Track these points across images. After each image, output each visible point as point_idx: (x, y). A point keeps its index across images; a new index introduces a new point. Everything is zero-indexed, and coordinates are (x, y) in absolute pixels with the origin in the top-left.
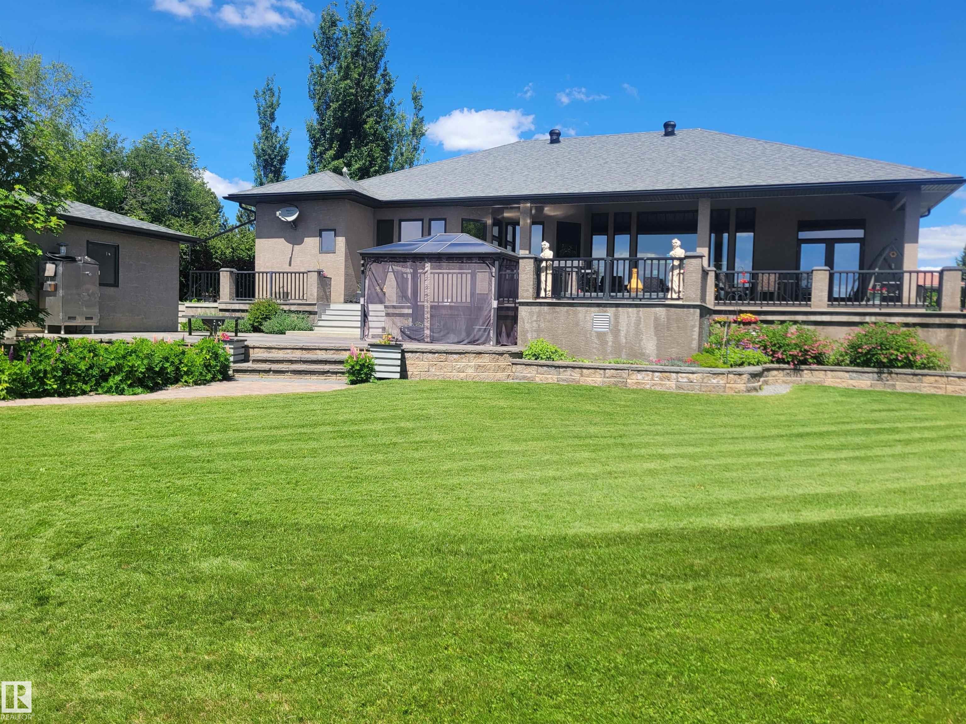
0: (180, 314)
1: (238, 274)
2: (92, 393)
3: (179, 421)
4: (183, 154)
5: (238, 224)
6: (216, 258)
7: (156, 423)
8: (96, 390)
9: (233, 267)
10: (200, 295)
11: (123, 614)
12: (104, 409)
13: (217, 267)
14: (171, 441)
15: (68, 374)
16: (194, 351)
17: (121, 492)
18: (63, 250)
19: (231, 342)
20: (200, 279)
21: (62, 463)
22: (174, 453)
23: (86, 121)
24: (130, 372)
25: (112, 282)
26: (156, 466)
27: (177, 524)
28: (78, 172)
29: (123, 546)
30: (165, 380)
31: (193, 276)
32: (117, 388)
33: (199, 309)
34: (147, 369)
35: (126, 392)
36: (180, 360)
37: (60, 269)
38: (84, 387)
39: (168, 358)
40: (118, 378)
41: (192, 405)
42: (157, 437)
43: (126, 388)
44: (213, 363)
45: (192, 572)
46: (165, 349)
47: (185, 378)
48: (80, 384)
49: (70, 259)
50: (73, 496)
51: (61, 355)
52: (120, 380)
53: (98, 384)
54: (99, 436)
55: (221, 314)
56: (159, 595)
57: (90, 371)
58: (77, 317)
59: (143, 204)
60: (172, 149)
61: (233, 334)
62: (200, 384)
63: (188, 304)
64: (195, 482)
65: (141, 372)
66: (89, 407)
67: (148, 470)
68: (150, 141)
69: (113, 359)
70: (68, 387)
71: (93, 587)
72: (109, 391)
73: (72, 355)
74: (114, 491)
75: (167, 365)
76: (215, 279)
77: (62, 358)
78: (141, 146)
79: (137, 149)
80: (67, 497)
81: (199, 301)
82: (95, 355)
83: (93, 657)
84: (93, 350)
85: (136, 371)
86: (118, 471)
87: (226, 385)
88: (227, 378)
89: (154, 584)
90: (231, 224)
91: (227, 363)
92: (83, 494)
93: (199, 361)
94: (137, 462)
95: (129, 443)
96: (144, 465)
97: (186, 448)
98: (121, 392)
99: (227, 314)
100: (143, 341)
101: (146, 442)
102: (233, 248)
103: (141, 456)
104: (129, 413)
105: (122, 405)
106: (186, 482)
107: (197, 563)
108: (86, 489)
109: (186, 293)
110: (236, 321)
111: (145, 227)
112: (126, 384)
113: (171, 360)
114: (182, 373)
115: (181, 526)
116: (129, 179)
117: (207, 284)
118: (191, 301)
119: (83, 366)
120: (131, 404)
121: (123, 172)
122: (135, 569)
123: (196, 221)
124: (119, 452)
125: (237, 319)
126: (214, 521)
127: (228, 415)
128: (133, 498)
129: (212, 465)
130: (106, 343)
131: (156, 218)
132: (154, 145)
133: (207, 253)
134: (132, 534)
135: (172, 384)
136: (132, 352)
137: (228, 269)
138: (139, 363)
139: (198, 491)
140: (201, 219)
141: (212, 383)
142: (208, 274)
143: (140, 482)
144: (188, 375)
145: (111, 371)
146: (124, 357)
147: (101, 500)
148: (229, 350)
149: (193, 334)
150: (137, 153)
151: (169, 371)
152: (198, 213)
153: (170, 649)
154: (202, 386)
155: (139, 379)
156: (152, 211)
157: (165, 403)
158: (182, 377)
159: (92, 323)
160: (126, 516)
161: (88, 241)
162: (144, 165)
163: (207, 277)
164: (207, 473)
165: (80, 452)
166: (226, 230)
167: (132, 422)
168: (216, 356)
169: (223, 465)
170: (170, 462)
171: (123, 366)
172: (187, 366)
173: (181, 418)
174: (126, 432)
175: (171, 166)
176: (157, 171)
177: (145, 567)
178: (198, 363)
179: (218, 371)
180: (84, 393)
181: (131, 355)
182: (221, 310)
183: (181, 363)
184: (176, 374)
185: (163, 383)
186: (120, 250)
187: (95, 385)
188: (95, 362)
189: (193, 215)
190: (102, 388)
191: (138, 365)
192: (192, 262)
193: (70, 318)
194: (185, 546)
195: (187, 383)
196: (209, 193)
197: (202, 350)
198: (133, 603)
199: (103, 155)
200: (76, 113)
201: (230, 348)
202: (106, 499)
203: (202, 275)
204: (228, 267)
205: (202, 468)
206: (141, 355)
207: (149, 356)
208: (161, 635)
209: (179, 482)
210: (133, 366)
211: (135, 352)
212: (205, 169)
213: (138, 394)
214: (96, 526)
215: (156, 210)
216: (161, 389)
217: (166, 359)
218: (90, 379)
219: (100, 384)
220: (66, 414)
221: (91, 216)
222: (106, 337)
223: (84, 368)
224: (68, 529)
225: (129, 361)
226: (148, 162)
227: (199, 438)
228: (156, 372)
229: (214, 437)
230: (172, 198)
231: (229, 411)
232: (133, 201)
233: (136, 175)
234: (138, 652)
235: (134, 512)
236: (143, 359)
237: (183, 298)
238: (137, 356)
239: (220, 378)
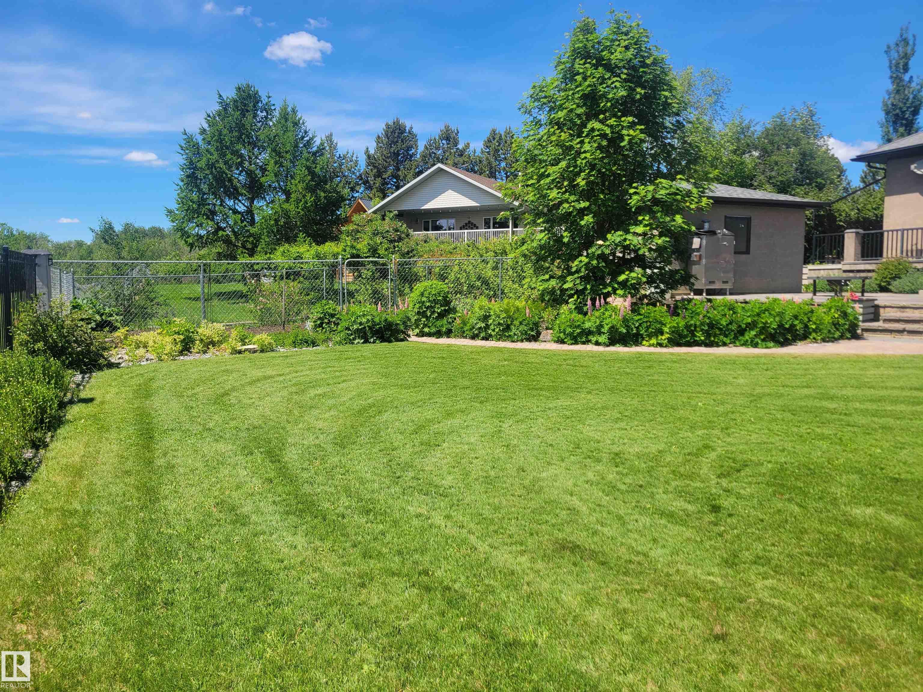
0: (804, 277)
1: (864, 234)
2: (731, 345)
3: (811, 374)
4: (809, 125)
5: (862, 185)
6: (840, 221)
7: (790, 374)
8: (734, 342)
9: (857, 228)
10: (824, 258)
11: (784, 537)
12: (743, 359)
13: (841, 230)
14: (806, 391)
15: (712, 328)
16: (822, 310)
17: (766, 431)
18: (706, 226)
19: (860, 301)
20: (824, 243)
21: (714, 400)
22: (810, 403)
23: (725, 114)
24: (763, 328)
25: (744, 250)
26: (794, 412)
27: (823, 468)
28: (717, 159)
29: (775, 477)
30: (794, 336)
31: (817, 240)
32: (752, 341)
33: (822, 271)
34: (778, 325)
35: (760, 346)
36: (809, 318)
37: (704, 242)
38: (725, 339)
39: (797, 316)
40: (753, 333)
41: (823, 361)
42: (792, 387)
43: (759, 342)
44: (842, 321)
45: (845, 515)
46: (794, 308)
47: (814, 335)
48: (721, 337)
49: (712, 233)
50: (727, 429)
51: (708, 312)
52: (755, 335)
53: (736, 338)
54: (741, 381)
55: (845, 275)
56: (815, 528)
57: (730, 327)
58: (716, 281)
59: (771, 178)
60: (798, 122)
61: (860, 294)
62: (828, 342)
63: (810, 266)
64: (835, 432)
65: (774, 329)
66: (729, 356)
67: (788, 416)
68: (778, 120)
69: (749, 316)
70: (713, 339)
71: (754, 507)
72: (745, 344)
73: (715, 312)
74: (760, 430)
75: (796, 322)
76: (839, 242)
77: (708, 315)
78: (769, 126)
79: (767, 130)
80: (722, 429)
81: (821, 263)
82: (734, 313)
83: (763, 567)
84: (732, 308)
85: (768, 327)
86: (761, 413)
87: (854, 343)
88: (856, 337)
89: (809, 518)
90: (854, 187)
91: (855, 322)
92: (735, 428)
93: (827, 319)
94: (777, 408)
95: (767, 390)
96: (784, 411)
97: (821, 399)
98: (756, 345)
99: (851, 275)
100: (775, 300)
101: (782, 390)
102: (858, 209)
103: (779, 402)
104: (764, 364)
105: (758, 357)
106: (826, 431)
107: (849, 509)
108: (736, 424)
109: (809, 257)
110: (863, 281)
111: (774, 199)
112: (760, 338)
113: (800, 318)
114: (811, 330)
115: (827, 471)
116: (759, 158)
117: (831, 246)
118: (813, 264)
119: (724, 322)
120: (765, 356)
121: (754, 153)
122: (790, 500)
123: (820, 187)
124: (760, 397)
125: (864, 279)
126: (859, 472)
127: (862, 372)
128: (777, 438)
129: (850, 419)
130: (741, 303)
131: (783, 189)
132: (782, 123)
133: (831, 217)
134: (782, 469)
135: (800, 340)
136: (766, 310)
137: (854, 230)
138: (772, 320)
139: (839, 441)
140: (824, 185)
141: (840, 341)
142: (831, 236)
143: (782, 425)
144: (816, 333)
145: (746, 327)
146: (758, 315)
147: (750, 435)
148: (859, 308)
149: (817, 294)
150: (767, 133)
151: (798, 328)
152: (823, 179)
153: (833, 581)
154: (830, 344)
155: (771, 334)
156: (778, 183)
157: (796, 357)
158: (810, 334)
159: (727, 287)
160: (774, 453)
161: (726, 217)
162: (772, 143)
163: (831, 240)
164: (846, 425)
165: (727, 393)
166: (849, 193)
167: (768, 372)
168: (845, 315)
169: (863, 420)
170: (808, 411)
171: (757, 323)
172: (815, 323)
173: (812, 371)
174: (764, 380)
175: (798, 139)
176: (784, 146)
177: (799, 501)
178: (827, 321)
179: (847, 330)
180: (725, 344)
181: (764, 313)
182: (845, 271)
183: (810, 321)
184: (805, 331)
185: (793, 339)
186: (752, 221)
187: (734, 338)
188: (734, 319)
189: (817, 182)
190: (740, 341)
191: (771, 322)
192: (816, 227)
193: (710, 282)
194: (833, 489)
195: (815, 340)
196: (833, 158)
197: (830, 309)
198: (791, 530)
199: (738, 139)
200: (718, 108)
201: (860, 307)
202: (754, 436)
203: (826, 238)
204: (852, 228)
205: (839, 420)
206: (773, 312)
207: (781, 314)
208: (824, 565)
209: (819, 430)
210: (767, 322)
211: (768, 311)
212: (830, 136)
213: (770, 348)
214: (749, 457)
215: (781, 182)
216: (790, 344)
217: (796, 317)
218: (729, 334)
219: (737, 337)
220: (712, 361)
221: (729, 194)
222: (741, 298)
223: (724, 324)
224: (727, 455)
225: (763, 318)
226: (777, 139)
227: (833, 392)
228: (786, 329)
229: (849, 392)
230: (797, 169)
231: (862, 369)
232: (762, 177)
233: (765, 153)
234: (803, 574)
235: (781, 451)
236: (775, 317)
237: (807, 261)
238: (770, 314)
239: (849, 336)
